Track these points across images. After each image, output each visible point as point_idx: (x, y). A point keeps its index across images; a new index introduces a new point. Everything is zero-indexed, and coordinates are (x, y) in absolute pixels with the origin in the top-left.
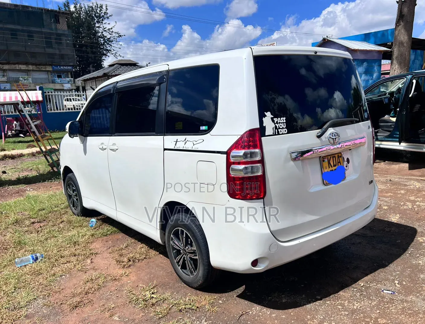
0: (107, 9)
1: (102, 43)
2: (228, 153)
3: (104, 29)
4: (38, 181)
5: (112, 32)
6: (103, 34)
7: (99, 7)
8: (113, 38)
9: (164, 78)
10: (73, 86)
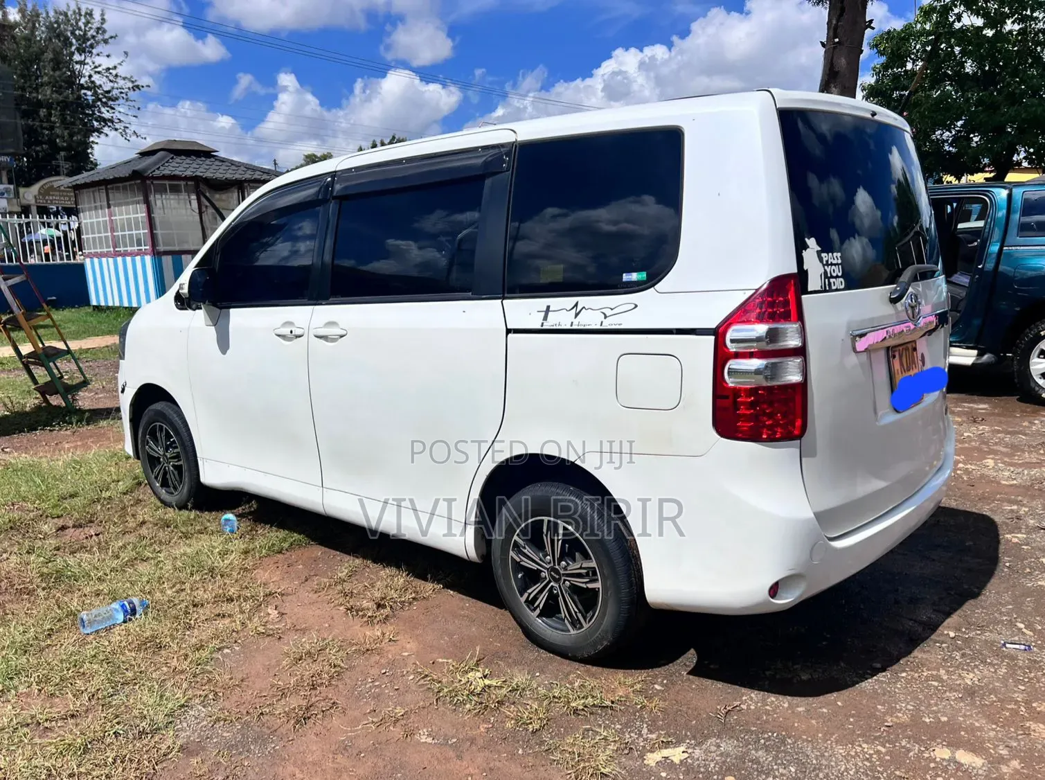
0: (103, 21)
1: (90, 101)
2: (718, 333)
3: (96, 67)
4: (15, 430)
5: (116, 76)
6: (93, 79)
7: (83, 13)
8: (120, 90)
9: (504, 161)
10: (13, 205)
